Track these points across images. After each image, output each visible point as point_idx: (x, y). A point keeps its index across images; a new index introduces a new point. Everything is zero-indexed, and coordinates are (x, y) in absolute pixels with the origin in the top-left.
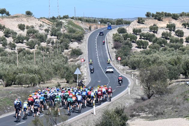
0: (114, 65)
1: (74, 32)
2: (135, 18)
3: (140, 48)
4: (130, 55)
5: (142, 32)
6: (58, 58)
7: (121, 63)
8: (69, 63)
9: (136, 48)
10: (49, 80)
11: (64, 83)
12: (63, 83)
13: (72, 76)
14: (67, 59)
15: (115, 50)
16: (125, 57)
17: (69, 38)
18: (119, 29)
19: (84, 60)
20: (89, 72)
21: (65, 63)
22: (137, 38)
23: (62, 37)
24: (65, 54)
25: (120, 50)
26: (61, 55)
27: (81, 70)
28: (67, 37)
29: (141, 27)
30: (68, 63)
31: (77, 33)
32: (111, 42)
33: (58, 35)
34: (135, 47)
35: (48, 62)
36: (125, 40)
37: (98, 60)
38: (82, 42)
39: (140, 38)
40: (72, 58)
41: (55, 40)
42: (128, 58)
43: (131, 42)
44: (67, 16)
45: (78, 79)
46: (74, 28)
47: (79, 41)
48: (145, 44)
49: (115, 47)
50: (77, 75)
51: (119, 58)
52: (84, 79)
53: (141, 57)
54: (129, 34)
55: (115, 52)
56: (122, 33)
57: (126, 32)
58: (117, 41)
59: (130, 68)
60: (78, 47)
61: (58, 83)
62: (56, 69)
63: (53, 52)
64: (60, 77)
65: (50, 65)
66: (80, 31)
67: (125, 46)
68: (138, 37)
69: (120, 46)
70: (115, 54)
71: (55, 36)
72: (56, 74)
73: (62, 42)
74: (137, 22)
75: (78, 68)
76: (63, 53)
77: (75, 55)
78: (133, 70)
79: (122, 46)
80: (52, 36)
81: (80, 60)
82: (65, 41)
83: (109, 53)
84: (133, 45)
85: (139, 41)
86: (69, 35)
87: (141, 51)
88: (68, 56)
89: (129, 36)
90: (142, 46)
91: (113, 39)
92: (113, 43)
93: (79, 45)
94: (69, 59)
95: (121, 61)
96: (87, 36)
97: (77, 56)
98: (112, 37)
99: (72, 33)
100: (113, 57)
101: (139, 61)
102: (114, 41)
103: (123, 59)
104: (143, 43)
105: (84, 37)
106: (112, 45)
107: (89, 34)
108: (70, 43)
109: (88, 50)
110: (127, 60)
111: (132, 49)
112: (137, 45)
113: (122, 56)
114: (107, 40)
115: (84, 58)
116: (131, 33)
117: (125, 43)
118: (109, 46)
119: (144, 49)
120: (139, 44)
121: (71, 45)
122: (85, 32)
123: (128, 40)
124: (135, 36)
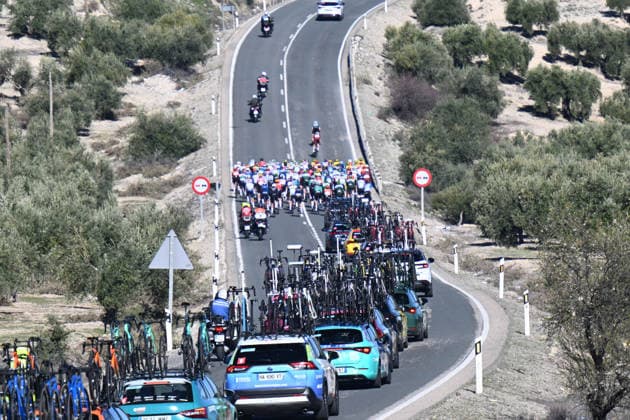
1: (153, 13)
3: (550, 115)
4: (489, 156)
5: (562, 20)
6: (53, 172)
7: (435, 205)
8: (120, 200)
9: (527, 117)
11: (91, 319)
12: (79, 319)
13: (136, 278)
14: (107, 177)
15: (396, 125)
16: (461, 166)
17: (120, 49)
20: (240, 255)
21: (93, 200)
22: (529, 55)
24: (97, 147)
25: (430, 123)
26: (73, 151)
27: (193, 247)
28: (111, 43)
30: (113, 202)
31: (171, 23)
32: (374, 79)
33: (56, 33)
34: (521, 110)
36: (458, 63)
38: (199, 78)
39: (548, 58)
40: (139, 170)
41: (35, 64)
42: (477, 175)
43: (496, 78)
45: (175, 297)
47: (180, 72)
48: (581, 94)
49: (401, 109)
50: (165, 273)
51: (422, 177)
52: (209, 298)
53: (555, 167)
54: (484, 28)
55: (398, 137)
56: (442, 25)
57: (467, 20)
58: (413, 71)
59: (486, 235)
60: (178, 104)
61: (52, 320)
63: (24, 132)
65: (7, 212)
66: (189, 12)
67: (458, 102)
68: (539, 48)
69: (429, 106)
70: (395, 152)
71: (36, 35)
72: (41, 268)
73: (81, 74)
75: (172, 233)
76: (83, 139)
77: (158, 153)
78: (503, 248)
79: (439, 103)
80: (17, 36)
81: (189, 186)
82: (97, 68)
83: (360, 141)
84: (506, 98)
85: (541, 73)
86: (119, 32)
87: (553, 131)
88: (115, 160)
89: (481, 42)
90: (560, 106)
91: (388, 61)
92: (385, 85)
93: (182, 96)
94: (123, 178)
95: (435, 191)
96: (230, 42)
97: (167, 160)
98: (381, 49)
99: (142, 18)
100: (382, 167)
101: (543, 193)
102: (390, 69)
103: (448, 178)
104: (568, 85)
105: (209, 47)
106: (377, 94)
107: (242, 25)
108: (129, 81)
109: (234, 127)
110: (471, 187)
111: (498, 120)
112: (531, 98)
113: (441, 162)
114: (353, 65)
115: (211, 170)
116: (498, 27)
117: (460, 82)
118: (361, 101)
119: (569, 120)
120: (545, 90)
121: (132, 96)
122: (221, 14)
123: (479, 66)
124: (522, 41)
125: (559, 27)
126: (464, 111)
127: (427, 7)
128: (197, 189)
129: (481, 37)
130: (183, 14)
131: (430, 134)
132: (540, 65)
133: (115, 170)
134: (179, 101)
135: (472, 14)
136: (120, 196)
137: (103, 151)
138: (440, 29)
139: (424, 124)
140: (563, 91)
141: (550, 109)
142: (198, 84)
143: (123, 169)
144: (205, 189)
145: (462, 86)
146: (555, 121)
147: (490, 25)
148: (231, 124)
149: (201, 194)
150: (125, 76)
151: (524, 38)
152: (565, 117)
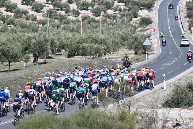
0: (187, 35)
6: (126, 27)
8: (138, 32)
10: (116, 51)
11: (133, 54)
12: (130, 54)
13: (140, 47)
14: (135, 28)
15: (188, 19)
17: (138, 5)
19: (155, 30)
20: (159, 42)
21: (133, 32)
23: (131, 5)
24: (133, 23)
26: (129, 23)
27: (151, 41)
28: (136, 4)
30: (136, 33)
32: (184, 10)
33: (126, 2)
35: (115, 31)
37: (170, 29)
38: (152, 10)
40: (141, 27)
41: (122, 8)
45: (148, 50)
47: (149, 9)
49: (188, 16)
50: (146, 45)
51: (192, 28)
52: (154, 50)
55: (188, 21)
58: (191, 9)
60: (148, 15)
61: (125, 54)
62: (124, 39)
63: (120, 20)
64: (128, 48)
65: (117, 34)
70: (187, 24)
71: (123, 2)
72: (123, 45)
73: (131, 9)
75: (147, 38)
76: (131, 21)
77: (145, 24)
80: (119, 2)
81: (150, 30)
82: (134, 8)
83: (181, 22)
86: (138, 2)
88: (137, 25)
91: (186, 7)
92: (186, 12)
93: (149, 14)
94: (138, 28)
96: (158, 4)
98: (185, 5)
100: (185, 27)
102: (187, 9)
105: (154, 5)
106: (184, 13)
108: (139, 11)
109: (159, 19)
114: (180, 8)
115: (154, 27)
118: (181, 14)
121: (140, 13)
128: (152, 30)
148: (158, 18)
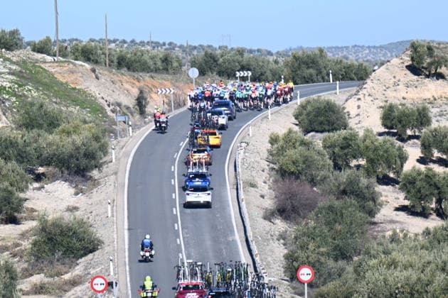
1: (52, 123)
2: (394, 48)
3: (424, 214)
4: (368, 253)
5: (434, 125)
9: (402, 216)
14: (12, 277)
15: (280, 225)
16: (341, 263)
17: (22, 157)
18: (303, 107)
22: (403, 158)
25: (312, 224)
28: (13, 152)
29: (428, 95)
31: (69, 133)
32: (260, 183)
34: (397, 209)
36: (337, 167)
38: (96, 183)
39: (421, 161)
40: (41, 271)
42: (356, 271)
43: (373, 180)
44: (14, 33)
46: (52, 106)
47: (78, 178)
49: (284, 211)
51: (305, 274)
53: (429, 263)
54: (361, 134)
55: (282, 236)
56: (322, 132)
57: (345, 126)
58: (296, 175)
60: (76, 209)
66: (85, 122)
67: (337, 203)
68: (413, 152)
69: (310, 206)
70: (279, 251)
74: (408, 67)
77: (58, 254)
79: (320, 204)
81: (88, 284)
83: (247, 241)
84: (383, 198)
85: (415, 174)
86: (20, 141)
87: (427, 229)
88: (19, 261)
89: (359, 146)
90: (433, 206)
91: (272, 165)
92: (270, 188)
93: (81, 201)
94: (26, 277)
95: (318, 287)
96: (124, 149)
97: (67, 260)
98: (266, 155)
99: (41, 129)
100: (268, 265)
101: (418, 287)
102: (274, 173)
103: (330, 274)
104: (440, 185)
105: (105, 156)
106: (263, 197)
107: (135, 134)
108: (31, 187)
109: (129, 229)
110: (351, 282)
111: (375, 220)
112: (406, 198)
113: (323, 259)
114: (239, 170)
115: (107, 270)
116: (375, 133)
117: (339, 184)
118: (247, 203)
119: (442, 218)
120: (419, 191)
121: (34, 201)
122: (116, 124)
123: (358, 169)
124: (397, 145)
125: (431, 131)
126: (344, 211)
127: (308, 114)
128: (96, 287)
129: (358, 142)
130: (81, 124)
131: (312, 233)
132: (414, 167)
133: (19, 270)
134: (77, 205)
135: (350, 120)
136: (23, 295)
137: (8, 253)
138: (319, 135)
139: (307, 224)
140: (436, 191)
141: (424, 208)
142: (95, 190)
143: (26, 270)
144: (103, 287)
145: (342, 188)
146: (429, 220)
147: (367, 130)
148: (126, 227)
149: (100, 292)
150: (27, 182)
151: (399, 143)
152: (437, 215)
